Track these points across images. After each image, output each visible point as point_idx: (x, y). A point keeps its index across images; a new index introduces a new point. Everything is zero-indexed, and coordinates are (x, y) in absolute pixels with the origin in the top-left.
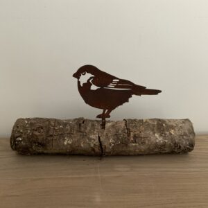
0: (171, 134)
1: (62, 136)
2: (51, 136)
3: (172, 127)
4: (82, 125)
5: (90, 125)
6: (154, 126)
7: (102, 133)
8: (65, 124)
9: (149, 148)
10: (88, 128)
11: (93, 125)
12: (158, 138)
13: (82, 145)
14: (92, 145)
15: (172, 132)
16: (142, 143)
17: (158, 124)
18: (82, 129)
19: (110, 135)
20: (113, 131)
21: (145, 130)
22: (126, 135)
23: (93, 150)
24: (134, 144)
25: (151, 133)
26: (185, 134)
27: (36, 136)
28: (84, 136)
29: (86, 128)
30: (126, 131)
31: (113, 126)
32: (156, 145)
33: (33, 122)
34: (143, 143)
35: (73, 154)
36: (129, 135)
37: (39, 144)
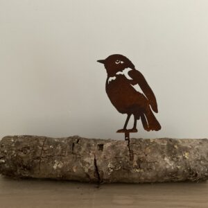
0: (184, 158)
1: (51, 158)
2: (38, 158)
3: (186, 149)
4: (76, 145)
5: (85, 144)
6: (163, 147)
7: (99, 155)
8: (56, 144)
9: (157, 176)
10: (83, 149)
11: (89, 145)
12: (168, 163)
13: (75, 170)
14: (86, 170)
15: (186, 155)
16: (148, 169)
17: (168, 145)
18: (76, 150)
19: (108, 157)
20: (112, 153)
21: (152, 152)
22: (128, 159)
23: (88, 176)
24: (137, 171)
25: (160, 156)
26: (203, 159)
27: (22, 158)
28: (78, 158)
29: (80, 149)
30: (129, 153)
31: (113, 147)
32: (166, 172)
33: (20, 140)
34: (150, 169)
35: (65, 179)
36: (132, 159)
37: (24, 167)
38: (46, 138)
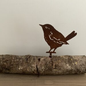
0: (75, 64)
1: (18, 65)
2: (12, 65)
3: (76, 61)
4: (29, 59)
5: (32, 59)
6: (66, 60)
7: (39, 63)
8: (20, 59)
9: (63, 72)
10: (32, 61)
11: (34, 59)
12: (68, 67)
13: (28, 70)
14: (33, 70)
15: (76, 63)
16: (59, 69)
17: (68, 59)
18: (28, 62)
19: (42, 64)
20: (44, 62)
21: (61, 62)
22: (51, 65)
23: (34, 72)
24: (55, 70)
25: (65, 64)
26: (83, 65)
27: (5, 65)
28: (29, 65)
29: (30, 61)
30: (51, 62)
31: (44, 60)
32: (67, 71)
33: (4, 57)
34: (60, 69)
35: (24, 74)
36: (52, 65)
37: (6, 69)
38: (15, 56)
